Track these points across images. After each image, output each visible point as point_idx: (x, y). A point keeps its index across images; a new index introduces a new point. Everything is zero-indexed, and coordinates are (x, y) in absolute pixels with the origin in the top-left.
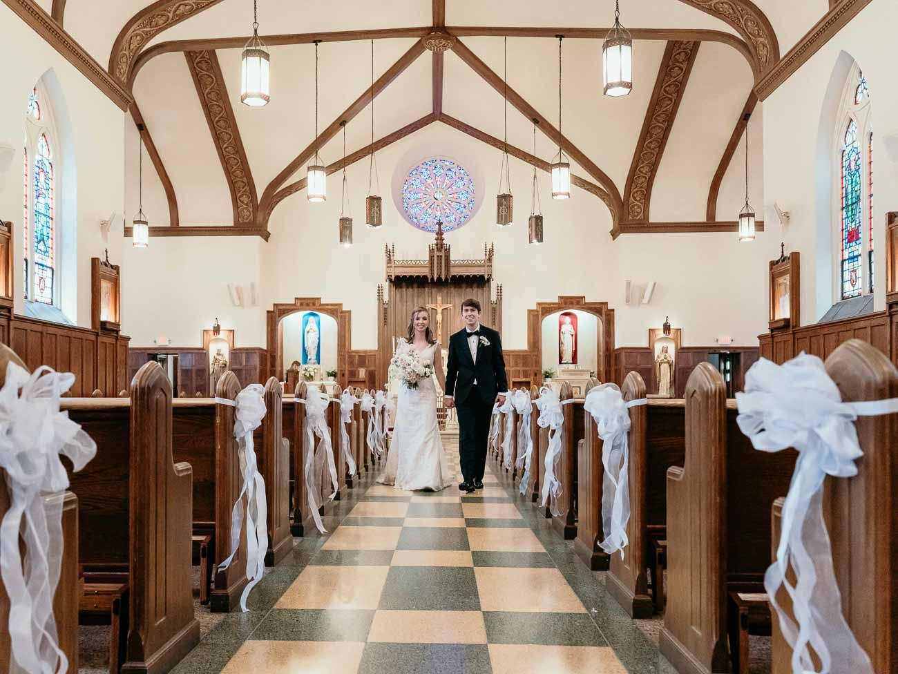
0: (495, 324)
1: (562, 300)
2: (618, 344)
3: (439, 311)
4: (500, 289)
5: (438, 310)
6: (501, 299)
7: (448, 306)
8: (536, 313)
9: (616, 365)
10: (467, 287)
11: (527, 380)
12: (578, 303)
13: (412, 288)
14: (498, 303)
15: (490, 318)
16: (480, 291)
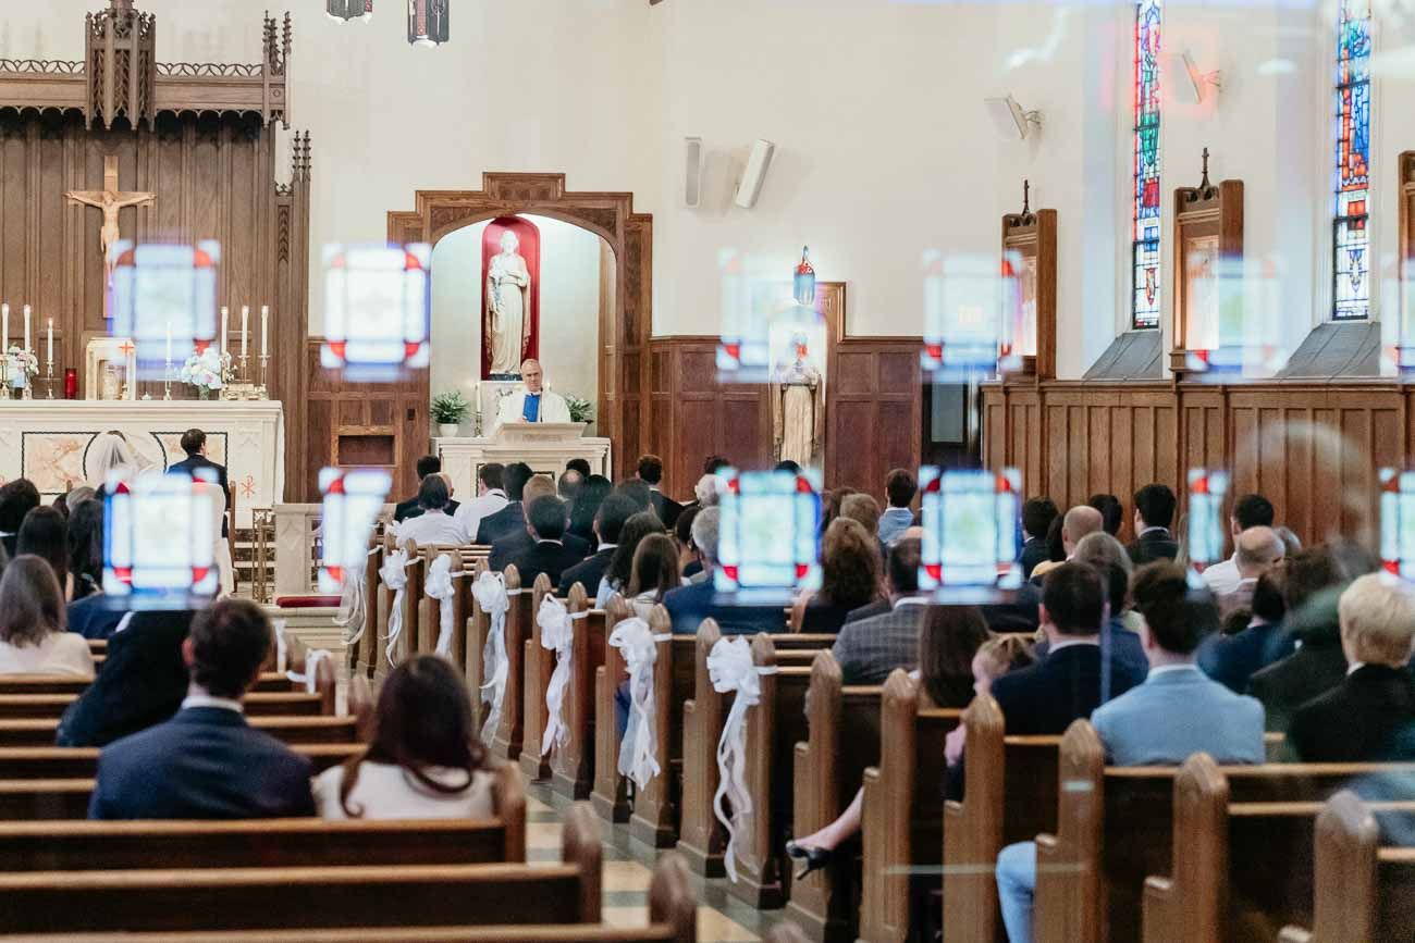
0: (285, 257)
1: (496, 184)
2: (663, 325)
3: (111, 212)
4: (303, 145)
5: (105, 209)
6: (307, 178)
7: (139, 197)
8: (413, 224)
9: (656, 387)
10: (199, 140)
11: (387, 430)
12: (544, 195)
13: (23, 137)
14: (297, 191)
15: (272, 240)
16: (241, 151)
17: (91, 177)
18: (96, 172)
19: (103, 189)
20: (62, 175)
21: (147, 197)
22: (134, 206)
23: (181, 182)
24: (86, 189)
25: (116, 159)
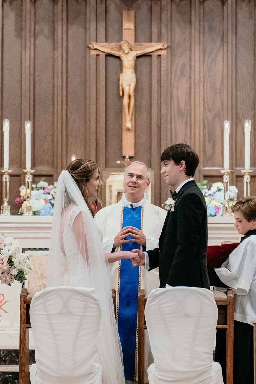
17: (110, 30)
18: (116, 26)
19: (121, 40)
20: (86, 29)
21: (160, 46)
22: (148, 55)
23: (190, 34)
24: (106, 42)
25: (132, 13)
